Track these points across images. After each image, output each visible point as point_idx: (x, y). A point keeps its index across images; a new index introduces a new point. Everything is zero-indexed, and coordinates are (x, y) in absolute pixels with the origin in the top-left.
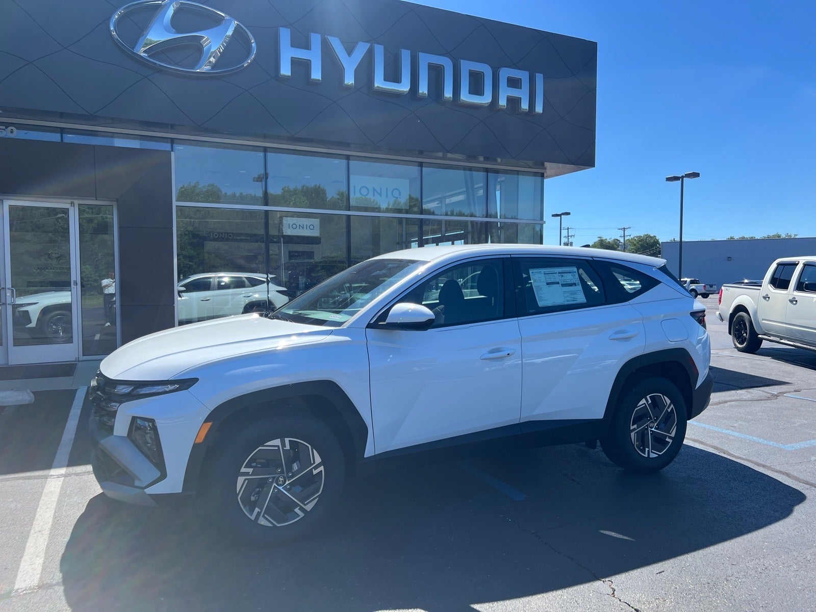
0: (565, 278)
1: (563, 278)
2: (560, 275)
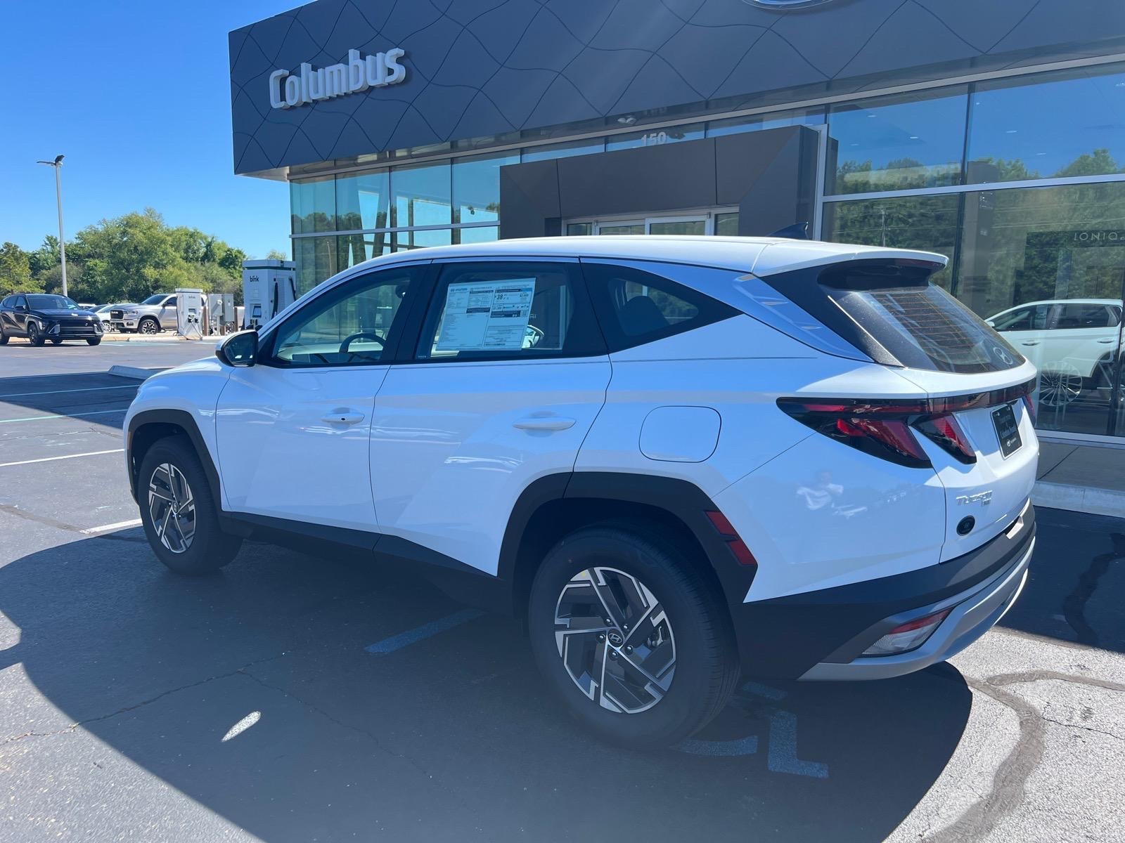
0: (506, 301)
1: (501, 301)
2: (497, 294)
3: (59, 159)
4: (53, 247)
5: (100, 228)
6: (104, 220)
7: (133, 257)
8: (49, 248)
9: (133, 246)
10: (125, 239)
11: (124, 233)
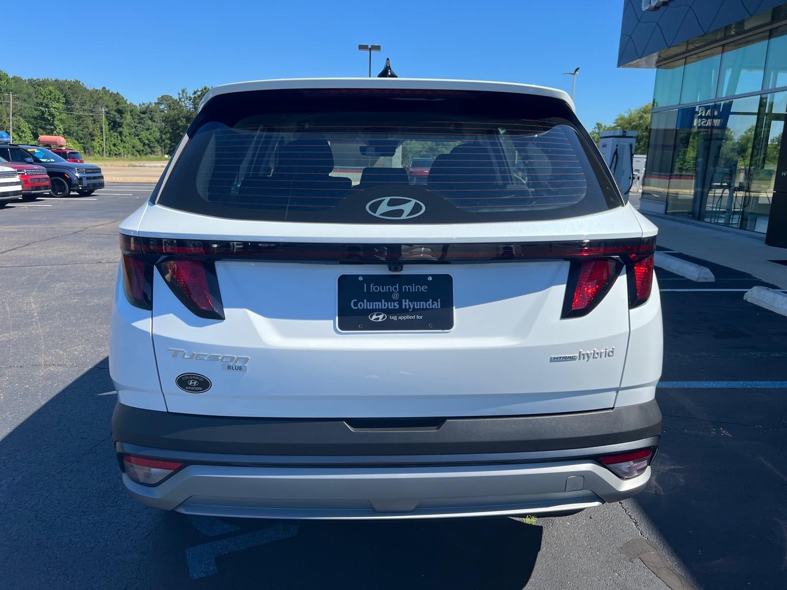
3: (577, 70)
4: (599, 129)
5: (626, 116)
6: (630, 110)
7: (644, 134)
8: (597, 130)
9: (645, 126)
10: (641, 121)
11: (641, 118)
